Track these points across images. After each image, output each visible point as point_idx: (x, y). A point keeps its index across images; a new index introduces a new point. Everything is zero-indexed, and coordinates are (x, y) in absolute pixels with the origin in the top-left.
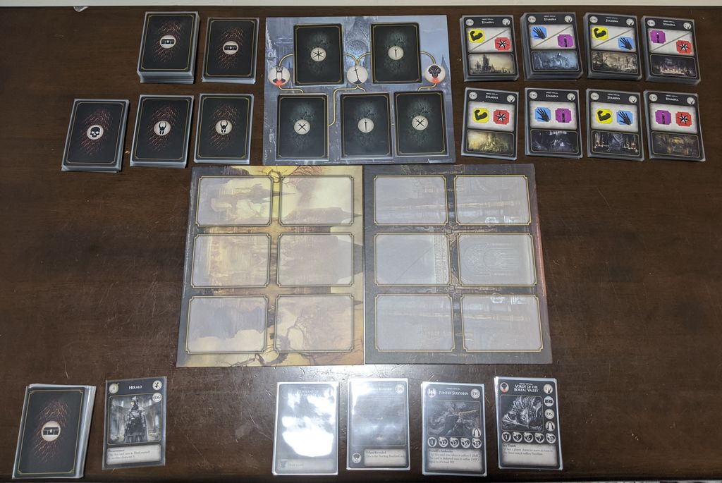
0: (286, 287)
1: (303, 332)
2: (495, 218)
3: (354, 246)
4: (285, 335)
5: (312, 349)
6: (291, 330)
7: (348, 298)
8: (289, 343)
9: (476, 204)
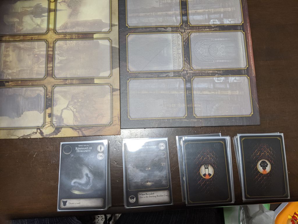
0: (60, 79)
1: (73, 112)
2: (217, 20)
3: (112, 48)
4: (59, 114)
5: (80, 124)
6: (64, 111)
7: (107, 87)
8: (63, 120)
9: (203, 10)
